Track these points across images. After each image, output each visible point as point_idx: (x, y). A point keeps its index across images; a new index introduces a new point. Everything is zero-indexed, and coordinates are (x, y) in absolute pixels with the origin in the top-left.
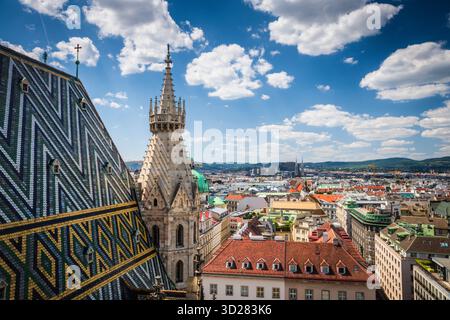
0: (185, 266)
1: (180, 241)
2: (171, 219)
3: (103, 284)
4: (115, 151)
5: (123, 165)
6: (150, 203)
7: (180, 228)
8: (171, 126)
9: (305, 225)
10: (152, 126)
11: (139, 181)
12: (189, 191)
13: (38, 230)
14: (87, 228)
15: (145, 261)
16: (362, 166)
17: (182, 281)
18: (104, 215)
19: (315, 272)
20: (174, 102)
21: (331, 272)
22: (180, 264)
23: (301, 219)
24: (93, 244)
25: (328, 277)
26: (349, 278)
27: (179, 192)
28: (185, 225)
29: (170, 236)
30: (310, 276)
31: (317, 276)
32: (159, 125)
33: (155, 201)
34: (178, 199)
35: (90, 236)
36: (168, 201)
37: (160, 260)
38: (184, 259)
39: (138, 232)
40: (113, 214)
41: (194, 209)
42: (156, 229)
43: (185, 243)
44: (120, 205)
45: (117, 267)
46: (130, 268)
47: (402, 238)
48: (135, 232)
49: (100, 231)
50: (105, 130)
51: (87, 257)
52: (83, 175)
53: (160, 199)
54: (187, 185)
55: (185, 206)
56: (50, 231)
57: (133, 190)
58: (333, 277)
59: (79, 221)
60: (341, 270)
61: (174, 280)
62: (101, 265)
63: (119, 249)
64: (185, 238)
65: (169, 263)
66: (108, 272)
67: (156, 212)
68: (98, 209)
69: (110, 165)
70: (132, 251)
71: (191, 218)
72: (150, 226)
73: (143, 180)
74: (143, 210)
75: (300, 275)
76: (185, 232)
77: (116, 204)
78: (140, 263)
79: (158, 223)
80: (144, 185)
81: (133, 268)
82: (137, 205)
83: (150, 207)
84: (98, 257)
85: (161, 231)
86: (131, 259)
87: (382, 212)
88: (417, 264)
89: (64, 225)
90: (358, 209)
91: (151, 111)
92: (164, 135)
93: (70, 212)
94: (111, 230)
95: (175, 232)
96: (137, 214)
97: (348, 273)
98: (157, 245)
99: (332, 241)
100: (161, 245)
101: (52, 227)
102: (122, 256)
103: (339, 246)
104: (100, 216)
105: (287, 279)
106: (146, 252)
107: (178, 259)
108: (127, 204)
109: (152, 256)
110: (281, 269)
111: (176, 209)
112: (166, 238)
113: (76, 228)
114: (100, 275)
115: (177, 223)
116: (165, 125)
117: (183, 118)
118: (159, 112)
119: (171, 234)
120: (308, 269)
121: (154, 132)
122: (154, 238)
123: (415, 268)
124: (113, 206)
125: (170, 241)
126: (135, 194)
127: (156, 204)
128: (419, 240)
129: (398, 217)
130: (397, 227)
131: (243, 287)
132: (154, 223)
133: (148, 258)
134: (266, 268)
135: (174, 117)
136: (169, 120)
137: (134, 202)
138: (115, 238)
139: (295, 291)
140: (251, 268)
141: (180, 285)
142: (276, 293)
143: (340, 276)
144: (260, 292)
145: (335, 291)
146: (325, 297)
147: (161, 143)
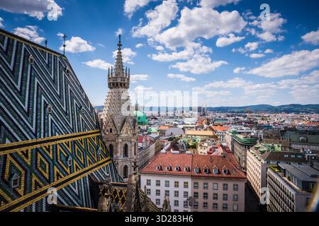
0: (129, 169)
1: (126, 154)
2: (120, 140)
3: (77, 178)
4: (87, 100)
5: (92, 108)
6: (108, 131)
7: (126, 146)
8: (121, 84)
9: (206, 144)
10: (109, 84)
11: (102, 117)
12: (132, 124)
13: (38, 146)
14: (68, 145)
15: (104, 165)
17: (127, 177)
18: (79, 138)
19: (210, 172)
20: (123, 70)
21: (219, 173)
22: (126, 167)
23: (204, 141)
24: (72, 155)
25: (217, 175)
26: (230, 176)
27: (125, 124)
28: (129, 144)
30: (207, 175)
31: (210, 175)
32: (113, 83)
33: (111, 130)
34: (124, 128)
35: (70, 150)
36: (118, 129)
37: (114, 165)
38: (128, 164)
39: (100, 148)
40: (85, 137)
41: (134, 134)
42: (111, 146)
43: (129, 157)
44: (89, 132)
45: (87, 168)
46: (95, 169)
47: (263, 152)
48: (98, 148)
49: (76, 147)
50: (81, 86)
51: (68, 162)
52: (66, 113)
53: (113, 128)
54: (131, 120)
55: (129, 133)
56: (45, 147)
57: (97, 123)
58: (220, 175)
59: (63, 141)
60: (225, 171)
61: (122, 176)
62: (77, 167)
63: (88, 158)
64: (129, 152)
65: (119, 167)
66: (81, 171)
67: (111, 136)
68: (75, 134)
69: (83, 107)
70: (96, 159)
71: (132, 140)
72: (107, 145)
74: (103, 135)
75: (200, 174)
76: (129, 148)
77: (87, 132)
78: (101, 167)
79: (113, 143)
80: (104, 120)
81: (97, 169)
82: (99, 132)
83: (108, 133)
84: (75, 163)
85: (114, 148)
86: (95, 164)
87: (252, 137)
88: (270, 168)
89: (54, 143)
90: (238, 135)
91: (109, 76)
92: (116, 90)
93: (57, 136)
94: (83, 147)
95: (122, 148)
96: (101, 137)
97: (229, 173)
98: (112, 156)
99: (220, 154)
100: (115, 156)
101: (46, 145)
102: (90, 162)
103: (224, 157)
104: (77, 139)
105: (193, 177)
106: (105, 160)
107: (125, 164)
108: (93, 131)
109: (109, 162)
110: (189, 171)
111: (124, 135)
112: (117, 152)
113: (61, 145)
114: (76, 173)
115: (124, 143)
116: (117, 83)
117: (128, 79)
118: (114, 76)
119: (120, 149)
120: (206, 171)
121: (111, 88)
122: (110, 152)
123: (269, 170)
124: (85, 133)
125: (119, 154)
126: (99, 125)
127: (111, 132)
129: (261, 140)
130: (260, 146)
131: (166, 181)
132: (110, 143)
133: (106, 164)
134: (180, 170)
135: (123, 78)
136: (119, 81)
137: (98, 130)
138: (86, 151)
139: (197, 183)
140: (171, 170)
141: (126, 180)
142: (186, 185)
143: (224, 175)
144: (177, 184)
145: (221, 184)
146: (215, 187)
147: (114, 94)
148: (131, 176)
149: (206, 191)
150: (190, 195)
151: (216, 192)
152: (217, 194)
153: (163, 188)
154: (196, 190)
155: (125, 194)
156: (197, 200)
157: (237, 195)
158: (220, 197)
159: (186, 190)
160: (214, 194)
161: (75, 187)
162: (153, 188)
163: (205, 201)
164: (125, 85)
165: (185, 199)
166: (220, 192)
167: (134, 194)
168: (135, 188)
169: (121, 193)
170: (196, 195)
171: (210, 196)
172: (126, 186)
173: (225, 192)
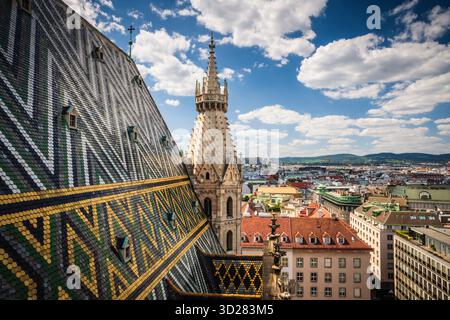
0: (234, 236)
1: (229, 213)
2: (223, 191)
6: (202, 177)
7: (230, 200)
8: (218, 105)
9: (290, 206)
10: (198, 105)
14: (165, 196)
15: (204, 230)
16: (316, 161)
17: (231, 250)
18: (172, 185)
19: (319, 243)
21: (333, 243)
22: (230, 234)
23: (286, 201)
25: (330, 247)
26: (348, 246)
27: (229, 166)
28: (234, 198)
30: (315, 246)
31: (320, 246)
32: (207, 104)
33: (208, 175)
34: (228, 173)
35: (168, 203)
36: (219, 174)
38: (233, 229)
39: (197, 203)
42: (208, 202)
43: (234, 215)
44: (179, 178)
45: (190, 234)
46: (198, 236)
47: (379, 214)
49: (173, 199)
51: (172, 223)
53: (212, 173)
55: (234, 179)
57: (184, 165)
58: (335, 247)
59: (158, 189)
60: (341, 241)
61: (225, 248)
62: (181, 231)
63: (188, 218)
64: (234, 210)
65: (221, 233)
66: (186, 238)
67: (209, 185)
68: (168, 179)
71: (239, 191)
72: (202, 199)
74: (195, 183)
75: (306, 246)
76: (234, 204)
79: (211, 196)
82: (188, 179)
83: (202, 180)
84: (178, 224)
85: (213, 203)
87: (353, 194)
88: (398, 234)
90: (330, 193)
91: (197, 91)
92: (211, 113)
94: (179, 199)
95: (225, 204)
96: (191, 186)
97: (347, 243)
98: (210, 216)
100: (214, 216)
102: (191, 224)
103: (336, 220)
105: (294, 249)
106: (203, 222)
107: (228, 229)
110: (289, 241)
111: (227, 182)
112: (218, 210)
114: (182, 241)
115: (227, 196)
116: (213, 104)
118: (206, 92)
119: (222, 206)
120: (313, 240)
121: (200, 112)
122: (208, 209)
123: (395, 237)
125: (222, 213)
126: (186, 169)
127: (208, 178)
128: (394, 214)
129: (366, 199)
130: (370, 205)
132: (206, 195)
136: (216, 99)
137: (185, 177)
138: (183, 207)
139: (302, 260)
140: (261, 241)
142: (285, 263)
145: (336, 258)
146: (326, 263)
147: (209, 120)
149: (314, 270)
150: (290, 277)
151: (329, 271)
152: (330, 274)
154: (300, 270)
155: (260, 272)
156: (301, 284)
157: (360, 275)
158: (335, 278)
160: (326, 274)
161: (186, 264)
163: (314, 285)
164: (223, 106)
166: (335, 272)
169: (252, 271)
170: (300, 276)
171: (321, 277)
173: (343, 270)
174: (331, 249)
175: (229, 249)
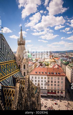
1: (24, 68)
2: (22, 63)
3: (9, 77)
4: (10, 50)
5: (12, 52)
6: (18, 60)
8: (22, 44)
9: (52, 64)
10: (18, 44)
11: (16, 56)
14: (5, 66)
19: (53, 74)
20: (23, 39)
21: (56, 74)
22: (25, 73)
24: (6, 69)
26: (60, 75)
28: (25, 65)
29: (22, 67)
30: (52, 75)
31: (53, 75)
32: (20, 44)
34: (24, 59)
36: (22, 59)
37: (21, 72)
39: (16, 66)
40: (10, 63)
41: (27, 61)
45: (11, 73)
46: (14, 74)
47: (71, 67)
49: (8, 66)
50: (8, 45)
51: (5, 71)
52: (4, 54)
53: (20, 59)
55: (25, 61)
57: (14, 57)
58: (57, 75)
59: (3, 64)
60: (58, 73)
61: (23, 76)
62: (8, 73)
63: (12, 70)
64: (26, 67)
66: (9, 74)
67: (19, 62)
68: (7, 62)
69: (9, 52)
70: (14, 70)
71: (27, 63)
72: (18, 65)
73: (16, 55)
74: (17, 62)
75: (50, 74)
77: (11, 61)
78: (16, 73)
79: (20, 64)
80: (17, 56)
81: (15, 73)
82: (15, 61)
84: (7, 71)
86: (14, 72)
87: (67, 61)
90: (63, 61)
91: (18, 41)
93: (1, 62)
96: (16, 63)
97: (60, 74)
98: (20, 69)
99: (57, 68)
100: (21, 69)
102: (12, 71)
103: (58, 68)
104: (8, 63)
105: (47, 75)
106: (17, 70)
108: (13, 60)
110: (46, 73)
111: (24, 61)
112: (21, 67)
114: (8, 75)
115: (24, 64)
116: (21, 44)
117: (25, 42)
118: (20, 41)
119: (22, 66)
120: (52, 73)
121: (19, 45)
122: (19, 67)
124: (10, 61)
125: (22, 68)
126: (15, 58)
127: (19, 60)
129: (71, 62)
130: (70, 64)
131: (38, 77)
132: (19, 64)
133: (18, 72)
134: (43, 73)
135: (23, 42)
136: (22, 43)
137: (15, 60)
138: (11, 67)
139: (49, 78)
140: (40, 73)
141: (25, 77)
142: (45, 78)
143: (58, 75)
144: (42, 78)
145: (57, 77)
146: (55, 79)
147: (20, 47)
148: (26, 75)
149: (52, 80)
150: (46, 82)
153: (37, 79)
154: (49, 80)
155: (25, 82)
156: (49, 83)
157: (63, 81)
158: (57, 82)
159: (45, 80)
160: (55, 81)
161: (7, 80)
162: (34, 79)
163: (52, 83)
164: (24, 44)
165: (45, 83)
166: (57, 80)
167: (28, 81)
168: (28, 79)
169: (23, 81)
170: (49, 81)
172: (25, 79)
173: (59, 80)
174: (56, 75)
175: (25, 76)
